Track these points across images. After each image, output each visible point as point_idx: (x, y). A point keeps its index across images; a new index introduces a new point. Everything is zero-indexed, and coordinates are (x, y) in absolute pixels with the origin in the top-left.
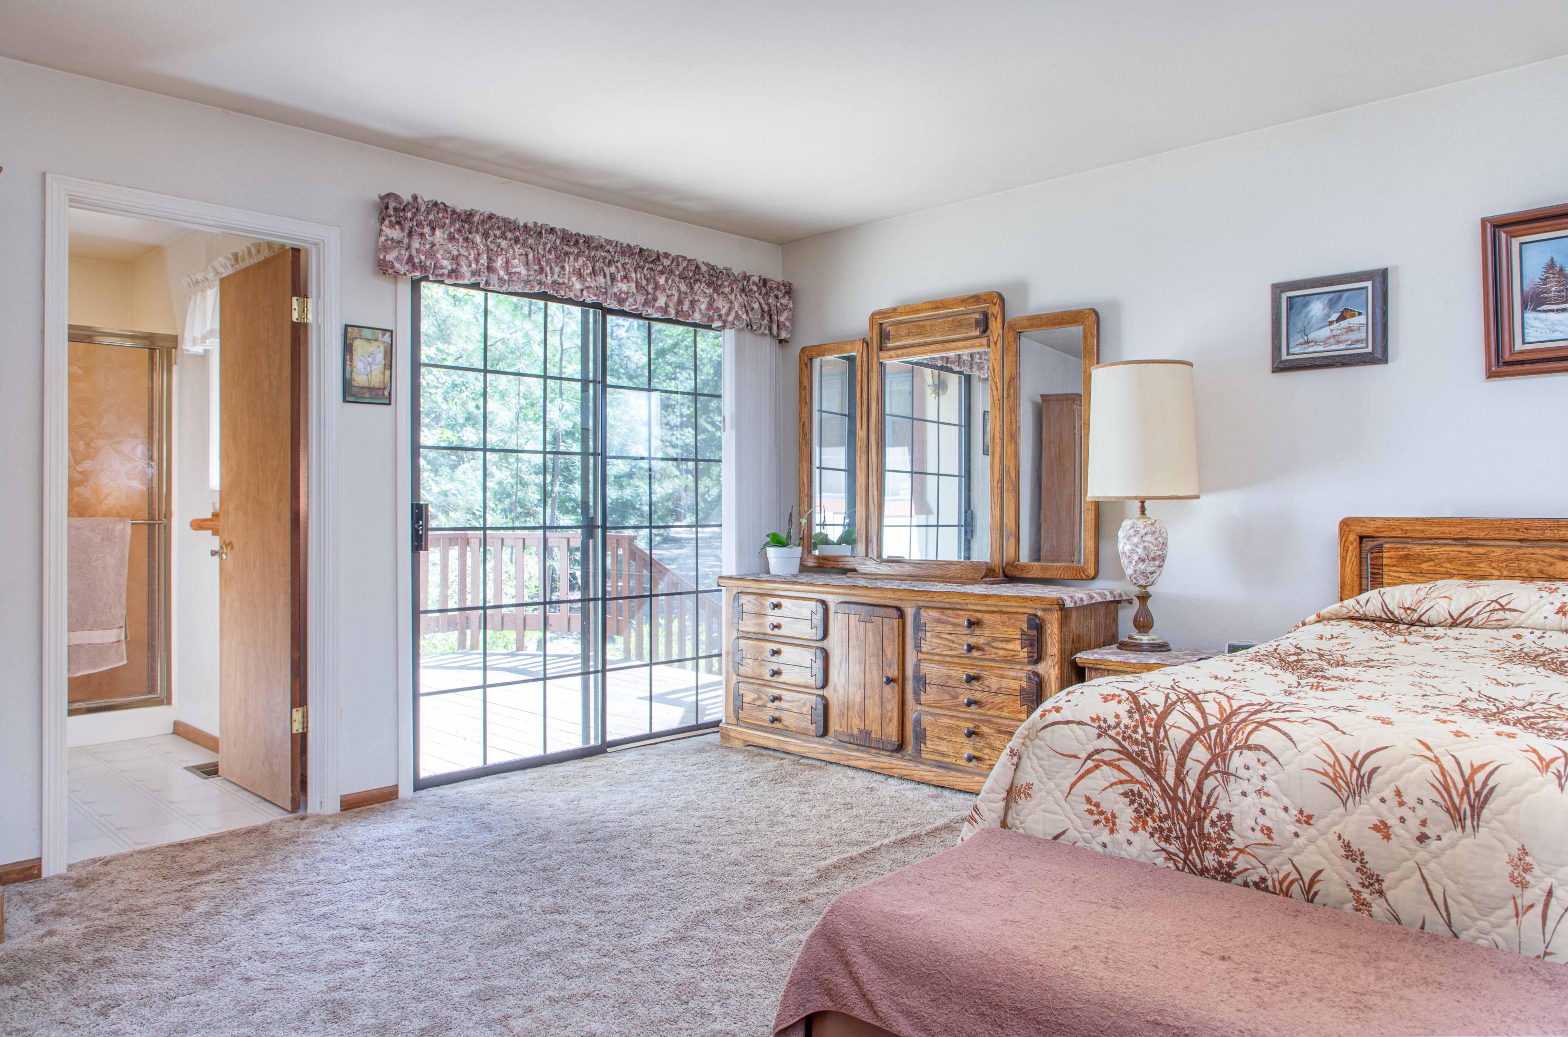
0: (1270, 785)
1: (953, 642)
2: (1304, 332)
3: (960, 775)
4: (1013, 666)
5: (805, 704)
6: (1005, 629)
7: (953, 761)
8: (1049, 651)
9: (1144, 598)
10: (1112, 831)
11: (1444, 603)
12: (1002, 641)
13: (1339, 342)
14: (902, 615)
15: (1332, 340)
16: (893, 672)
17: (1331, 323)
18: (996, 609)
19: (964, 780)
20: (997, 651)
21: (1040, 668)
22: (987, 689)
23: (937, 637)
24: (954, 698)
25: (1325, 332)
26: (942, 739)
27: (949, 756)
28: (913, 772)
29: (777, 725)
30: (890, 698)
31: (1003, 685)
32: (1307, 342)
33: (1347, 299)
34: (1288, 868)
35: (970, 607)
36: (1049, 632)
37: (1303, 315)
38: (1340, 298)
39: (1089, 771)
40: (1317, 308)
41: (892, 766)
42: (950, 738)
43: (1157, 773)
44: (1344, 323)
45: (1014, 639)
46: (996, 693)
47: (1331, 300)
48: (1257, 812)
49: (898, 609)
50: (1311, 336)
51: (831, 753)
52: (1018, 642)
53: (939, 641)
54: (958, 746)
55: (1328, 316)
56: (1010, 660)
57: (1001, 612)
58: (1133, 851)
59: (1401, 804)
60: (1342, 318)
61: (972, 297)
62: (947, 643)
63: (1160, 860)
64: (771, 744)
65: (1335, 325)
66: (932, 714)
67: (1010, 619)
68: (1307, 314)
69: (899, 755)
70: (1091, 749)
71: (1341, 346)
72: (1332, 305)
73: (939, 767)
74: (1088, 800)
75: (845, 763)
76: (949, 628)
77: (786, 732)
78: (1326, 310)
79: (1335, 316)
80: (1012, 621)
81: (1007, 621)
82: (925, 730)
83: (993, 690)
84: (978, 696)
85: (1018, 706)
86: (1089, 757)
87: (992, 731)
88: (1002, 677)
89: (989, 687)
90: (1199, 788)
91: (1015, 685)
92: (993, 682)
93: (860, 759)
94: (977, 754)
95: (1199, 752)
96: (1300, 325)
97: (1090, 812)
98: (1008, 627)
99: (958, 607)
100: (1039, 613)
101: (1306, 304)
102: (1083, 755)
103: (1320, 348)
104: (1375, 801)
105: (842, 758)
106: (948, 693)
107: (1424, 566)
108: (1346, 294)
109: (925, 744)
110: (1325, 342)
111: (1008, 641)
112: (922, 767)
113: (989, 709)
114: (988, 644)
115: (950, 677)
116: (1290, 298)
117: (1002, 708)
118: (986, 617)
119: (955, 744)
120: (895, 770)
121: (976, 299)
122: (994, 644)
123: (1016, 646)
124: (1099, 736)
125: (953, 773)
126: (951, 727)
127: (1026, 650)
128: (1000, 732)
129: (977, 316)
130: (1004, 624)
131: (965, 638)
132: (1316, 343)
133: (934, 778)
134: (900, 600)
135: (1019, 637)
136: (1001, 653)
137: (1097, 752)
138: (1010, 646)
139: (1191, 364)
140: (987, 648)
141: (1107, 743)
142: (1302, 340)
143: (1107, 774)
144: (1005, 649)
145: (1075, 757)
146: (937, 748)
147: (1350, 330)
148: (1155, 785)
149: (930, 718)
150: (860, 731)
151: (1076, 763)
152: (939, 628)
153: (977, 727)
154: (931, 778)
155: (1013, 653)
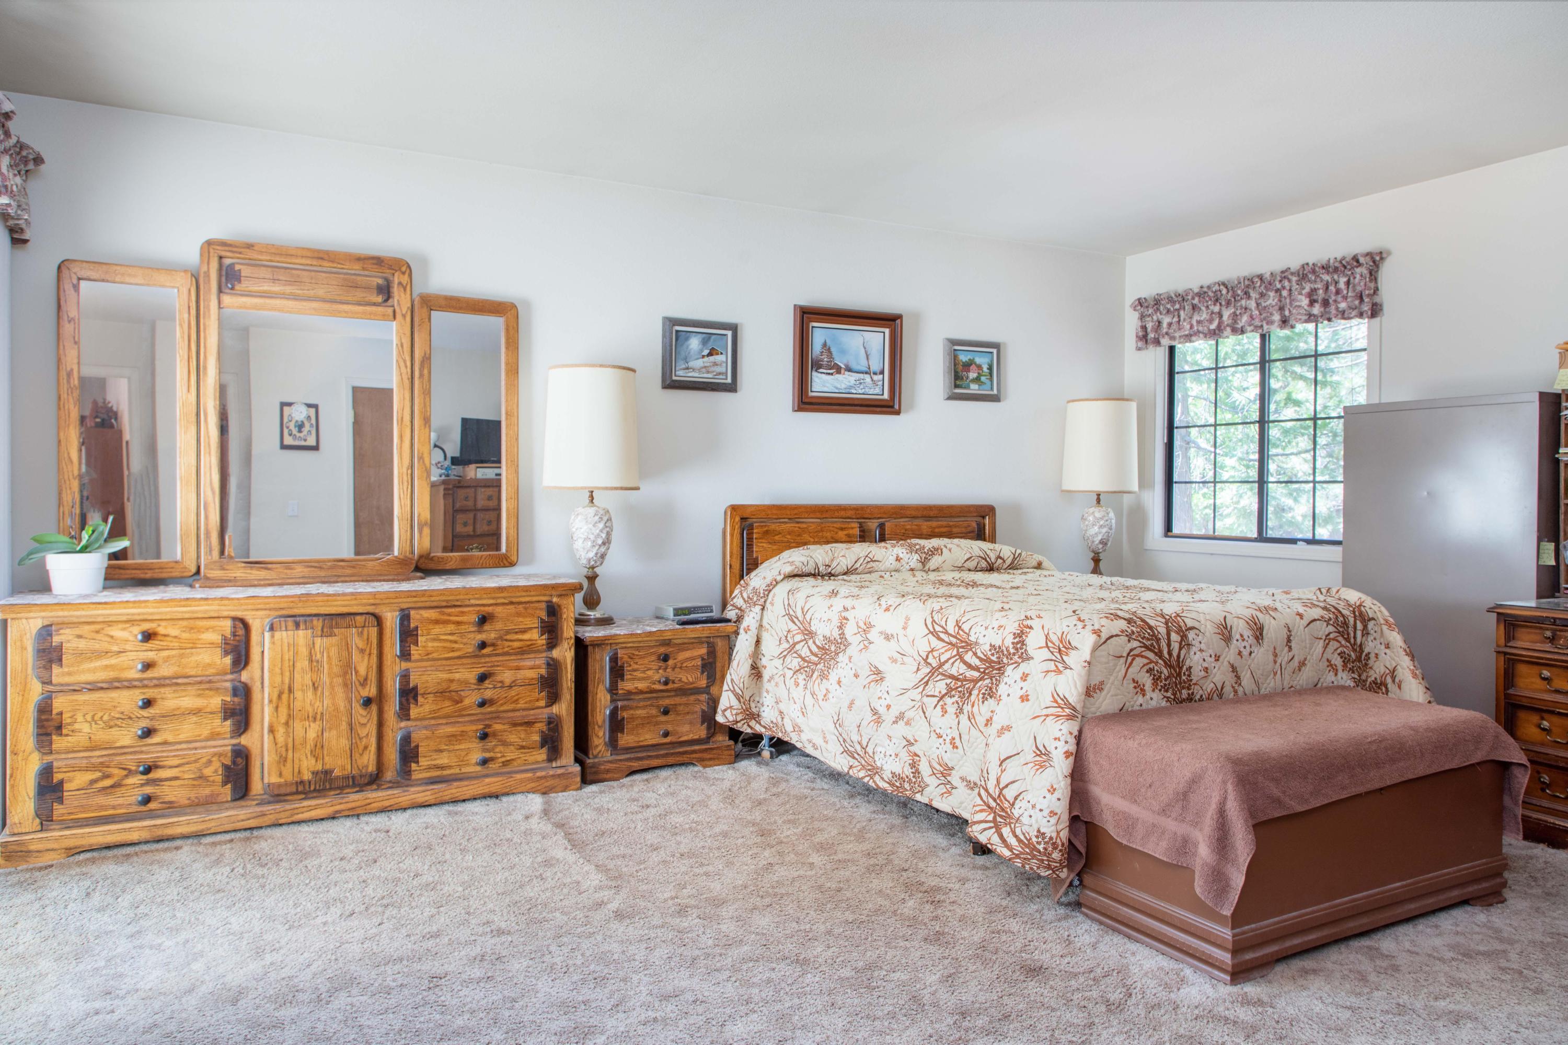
0: (1203, 646)
1: (456, 642)
2: (686, 360)
3: (466, 783)
4: (525, 656)
5: (210, 762)
6: (521, 619)
7: (457, 771)
8: (565, 635)
9: (592, 578)
10: (1144, 695)
11: (843, 559)
12: (516, 633)
13: (708, 372)
14: (379, 620)
15: (704, 370)
16: (371, 690)
17: (703, 356)
18: (506, 601)
19: (471, 787)
20: (511, 643)
21: (555, 653)
22: (500, 685)
23: (434, 640)
24: (457, 702)
25: (699, 363)
26: (441, 751)
27: (450, 767)
28: (400, 800)
29: (152, 805)
30: (364, 721)
31: (519, 676)
32: (687, 368)
33: (715, 341)
34: (1212, 685)
35: (473, 602)
36: (565, 616)
37: (685, 346)
38: (709, 338)
39: (1131, 663)
40: (694, 343)
41: (368, 801)
42: (451, 747)
43: (1159, 654)
44: (712, 358)
45: (531, 628)
46: (510, 687)
47: (704, 339)
48: (1201, 661)
49: (374, 615)
50: (691, 364)
51: (263, 815)
52: (535, 631)
53: (436, 644)
54: (463, 753)
55: (702, 351)
56: (526, 650)
57: (512, 603)
58: (1153, 704)
59: (1243, 640)
60: (710, 354)
61: (373, 258)
62: (448, 645)
63: (1164, 703)
64: (135, 836)
65: (706, 359)
66: (426, 728)
67: (526, 609)
68: (688, 347)
69: (375, 787)
70: (1127, 650)
71: (710, 375)
72: (704, 342)
73: (432, 783)
74: (1134, 680)
75: (289, 820)
76: (451, 628)
77: (172, 808)
78: (701, 346)
79: (706, 352)
80: (530, 611)
81: (523, 611)
82: (417, 747)
83: (507, 684)
84: (488, 694)
85: (536, 695)
86: (1128, 655)
87: (506, 727)
88: (518, 668)
89: (501, 682)
90: (1179, 656)
91: (532, 674)
92: (507, 676)
93: (316, 807)
94: (487, 755)
95: (1175, 637)
96: (683, 354)
97: (1135, 687)
98: (524, 617)
99: (459, 603)
100: (555, 600)
101: (687, 339)
102: (1125, 654)
103: (696, 375)
104: (1235, 642)
105: (282, 815)
106: (450, 699)
107: (776, 538)
108: (713, 337)
109: (417, 762)
110: (700, 370)
111: (524, 631)
112: (413, 789)
113: (502, 705)
114: (501, 638)
115: (452, 681)
116: (677, 331)
117: (517, 700)
118: (499, 609)
119: (458, 753)
120: (373, 805)
121: (378, 261)
122: (508, 637)
123: (534, 635)
124: (1129, 641)
125: (455, 784)
126: (453, 736)
127: (544, 637)
128: (515, 725)
129: (380, 281)
130: (519, 615)
131: (472, 636)
132: (694, 370)
133: (431, 797)
134: (373, 604)
135: (536, 625)
136: (516, 644)
137: (1131, 650)
138: (526, 636)
139: (634, 371)
140: (499, 642)
141: (1135, 644)
142: (684, 366)
143: (1139, 662)
144: (521, 640)
145: (1121, 657)
146: (433, 763)
147: (715, 364)
148: (1160, 661)
149: (425, 732)
150: (315, 773)
151: (1122, 660)
152: (437, 630)
153: (489, 726)
154: (427, 798)
155: (529, 643)
